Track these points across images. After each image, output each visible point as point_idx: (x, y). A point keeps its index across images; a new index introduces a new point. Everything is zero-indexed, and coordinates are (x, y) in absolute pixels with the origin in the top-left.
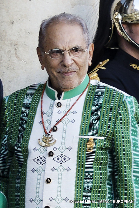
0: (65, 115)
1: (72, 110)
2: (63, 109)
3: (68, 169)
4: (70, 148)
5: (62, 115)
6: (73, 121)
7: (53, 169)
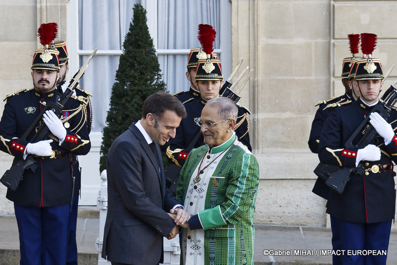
0: (210, 164)
1: (215, 161)
2: (210, 160)
3: (202, 197)
4: (205, 184)
5: (209, 163)
6: (212, 168)
7: (195, 197)
